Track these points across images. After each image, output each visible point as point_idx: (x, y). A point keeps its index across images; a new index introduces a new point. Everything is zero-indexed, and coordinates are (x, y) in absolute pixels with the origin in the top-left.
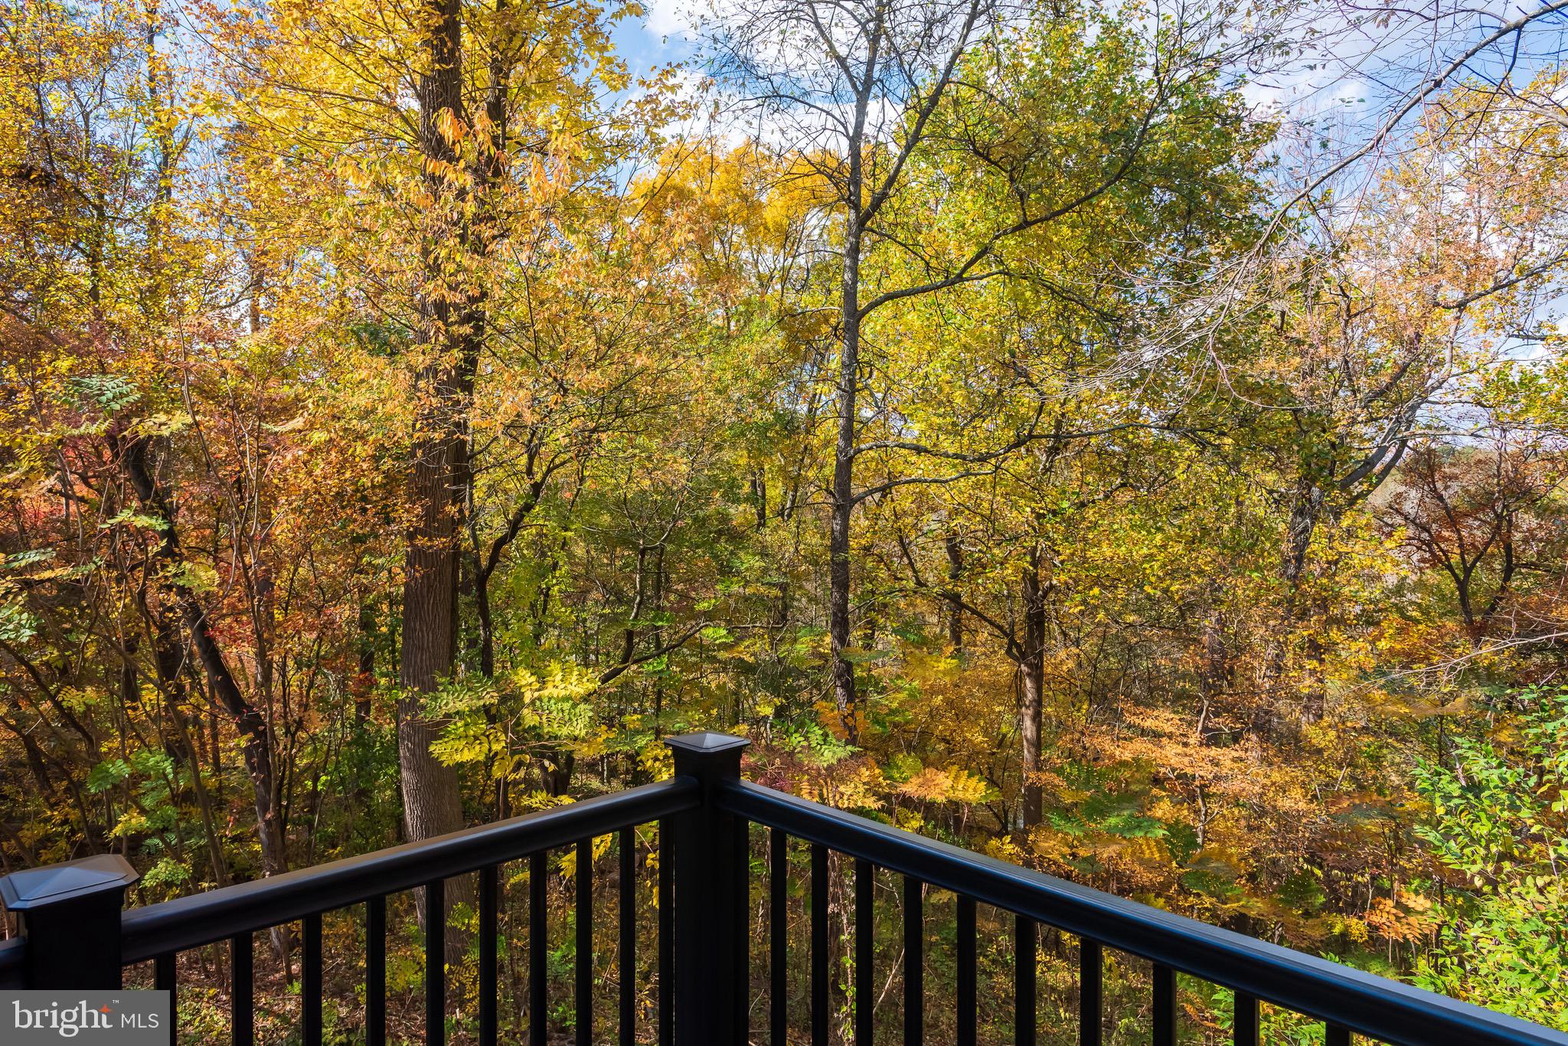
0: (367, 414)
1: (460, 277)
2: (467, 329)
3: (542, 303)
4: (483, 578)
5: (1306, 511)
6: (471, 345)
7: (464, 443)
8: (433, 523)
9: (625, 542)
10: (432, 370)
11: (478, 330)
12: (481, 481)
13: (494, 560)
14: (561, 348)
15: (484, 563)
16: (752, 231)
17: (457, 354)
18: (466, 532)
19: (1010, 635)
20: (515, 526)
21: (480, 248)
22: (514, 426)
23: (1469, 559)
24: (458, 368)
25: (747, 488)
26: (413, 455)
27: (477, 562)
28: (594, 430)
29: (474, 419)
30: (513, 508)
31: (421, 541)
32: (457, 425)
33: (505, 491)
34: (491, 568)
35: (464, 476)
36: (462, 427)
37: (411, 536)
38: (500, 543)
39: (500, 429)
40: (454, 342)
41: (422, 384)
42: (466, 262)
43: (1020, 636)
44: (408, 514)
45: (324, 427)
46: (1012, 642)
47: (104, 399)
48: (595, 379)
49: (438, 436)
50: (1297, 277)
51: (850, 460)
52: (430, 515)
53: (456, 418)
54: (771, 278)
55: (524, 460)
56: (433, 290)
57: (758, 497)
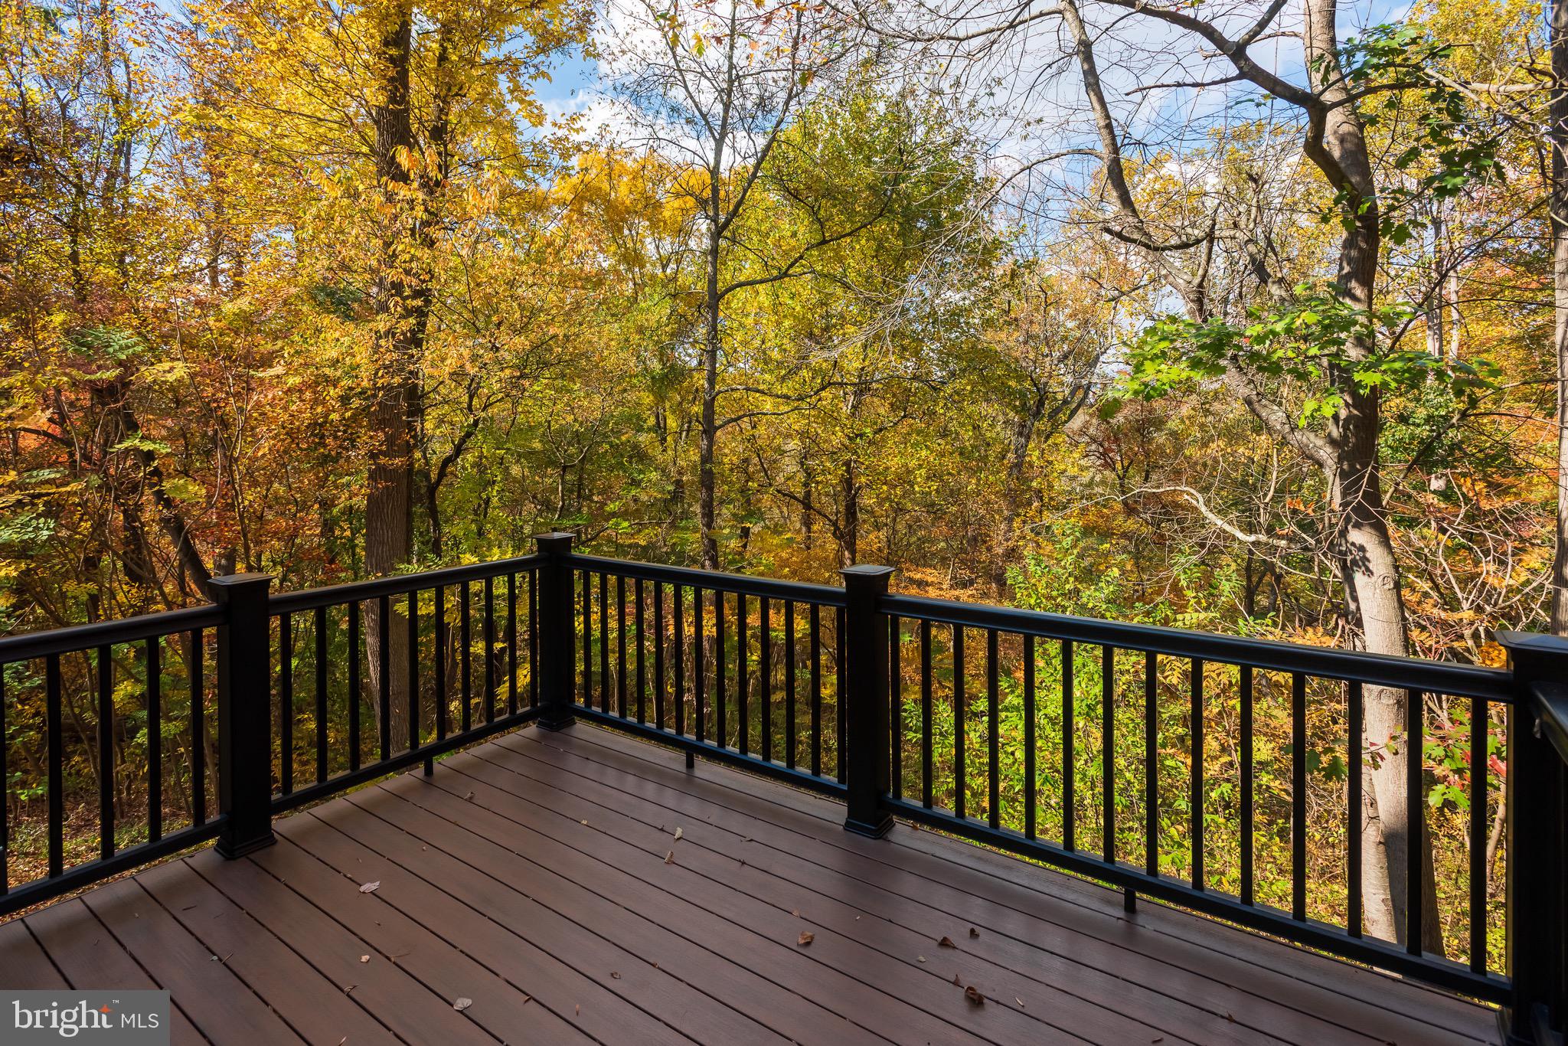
0: (335, 363)
1: (414, 265)
2: (419, 302)
3: (478, 285)
4: (432, 489)
5: (1024, 432)
6: (421, 314)
7: (416, 386)
8: (393, 446)
9: (552, 463)
10: (391, 333)
11: (428, 302)
12: (432, 415)
13: (442, 474)
14: (494, 319)
15: (434, 476)
16: (654, 225)
17: (412, 321)
18: (418, 455)
19: (835, 524)
20: (459, 450)
21: (431, 243)
22: (458, 375)
23: (1126, 463)
24: (412, 331)
25: (652, 421)
26: (375, 396)
27: (427, 476)
28: (519, 378)
29: (425, 369)
30: (459, 434)
31: (383, 460)
32: (411, 372)
33: (451, 423)
34: (439, 482)
35: (417, 411)
36: (414, 374)
37: (373, 456)
38: (448, 461)
39: (447, 376)
40: (409, 312)
41: (382, 342)
42: (419, 254)
43: (841, 524)
44: (370, 438)
45: (296, 372)
46: (837, 528)
47: (111, 350)
48: (521, 342)
49: (397, 380)
50: (1007, 280)
51: (713, 399)
52: (390, 441)
53: (412, 367)
54: (669, 260)
55: (466, 398)
56: (391, 275)
57: (660, 428)
